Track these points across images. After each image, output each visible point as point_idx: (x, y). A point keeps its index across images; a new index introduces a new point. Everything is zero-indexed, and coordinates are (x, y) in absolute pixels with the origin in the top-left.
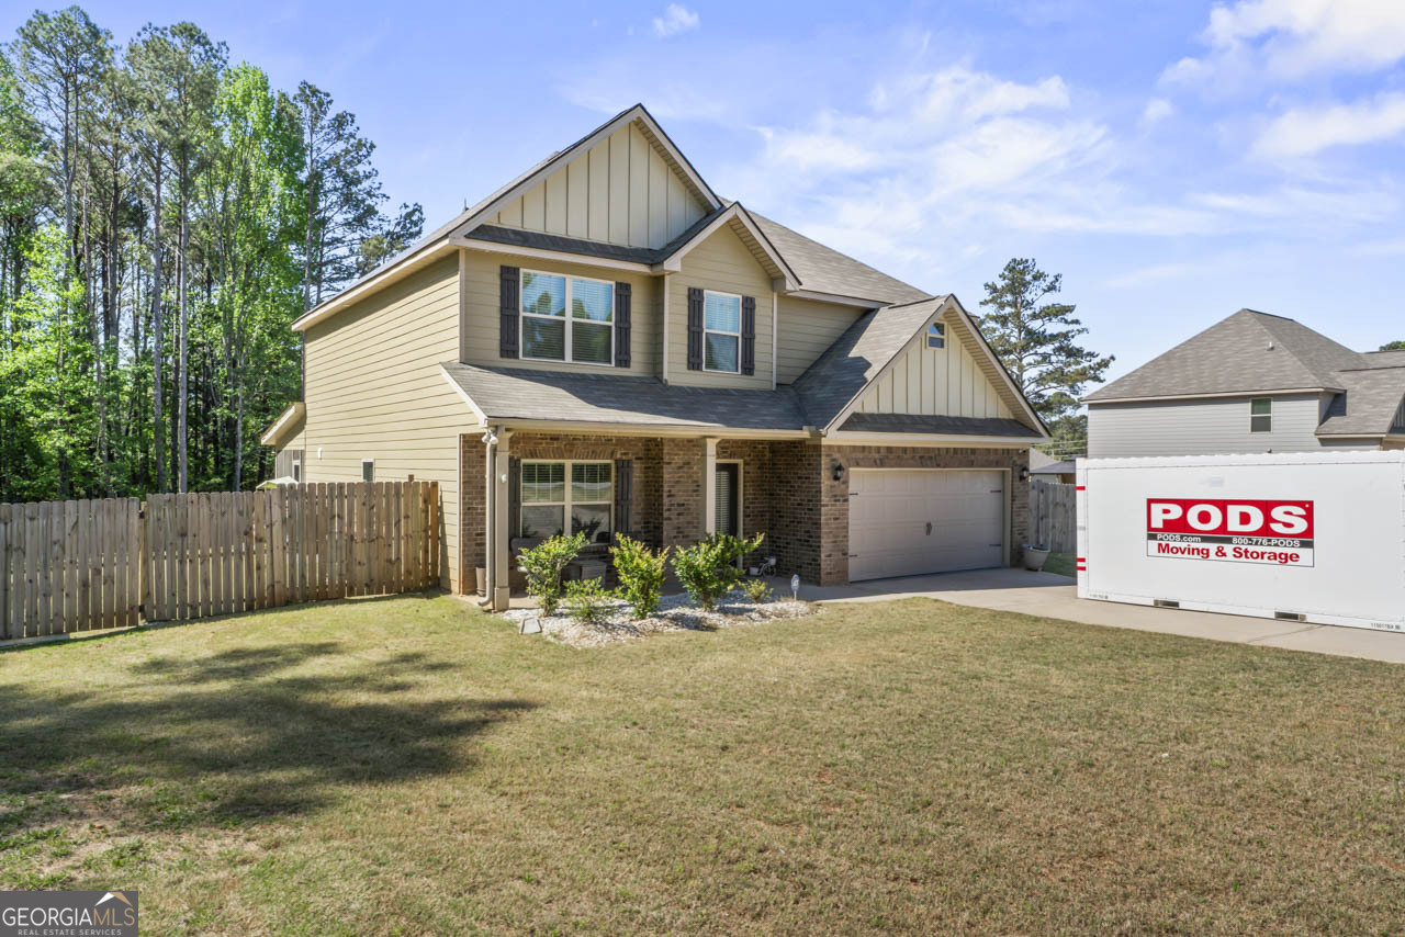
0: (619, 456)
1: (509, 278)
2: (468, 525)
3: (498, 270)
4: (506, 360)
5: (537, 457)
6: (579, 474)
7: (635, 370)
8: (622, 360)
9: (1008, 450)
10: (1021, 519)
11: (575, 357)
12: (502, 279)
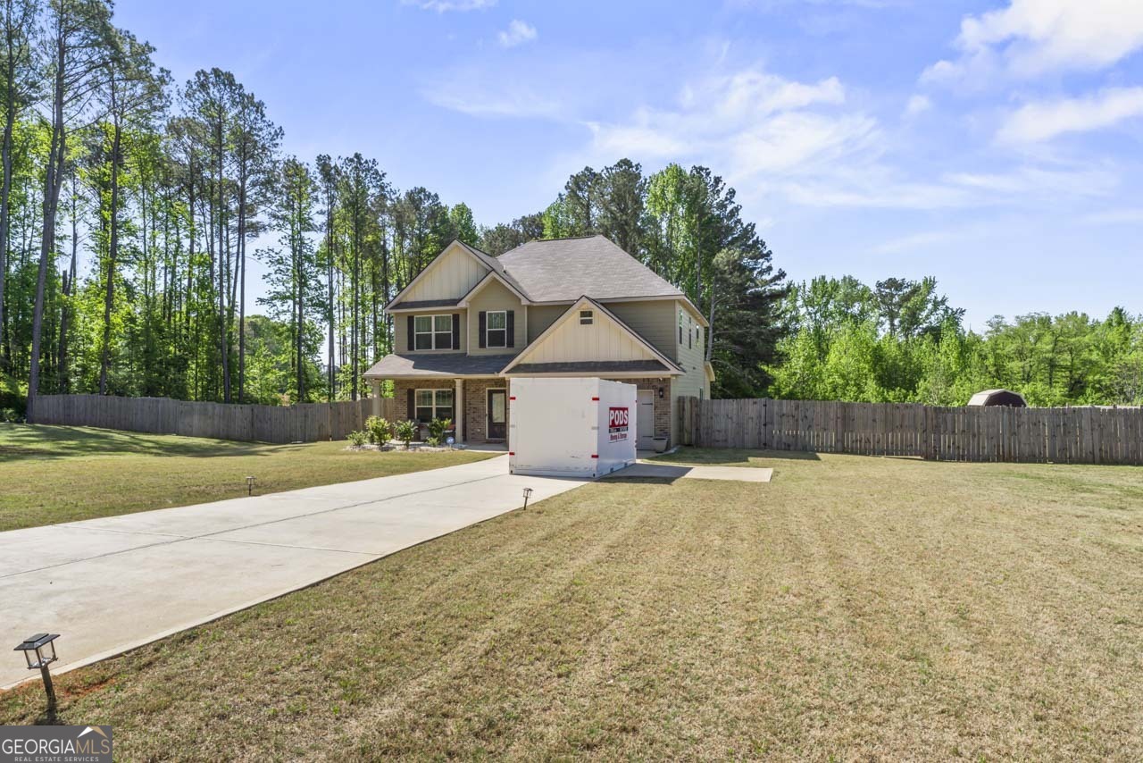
3: (407, 318)
4: (410, 352)
5: (420, 389)
6: (439, 395)
7: (461, 351)
8: (457, 346)
9: (648, 379)
10: (662, 421)
11: (436, 348)
12: (409, 320)
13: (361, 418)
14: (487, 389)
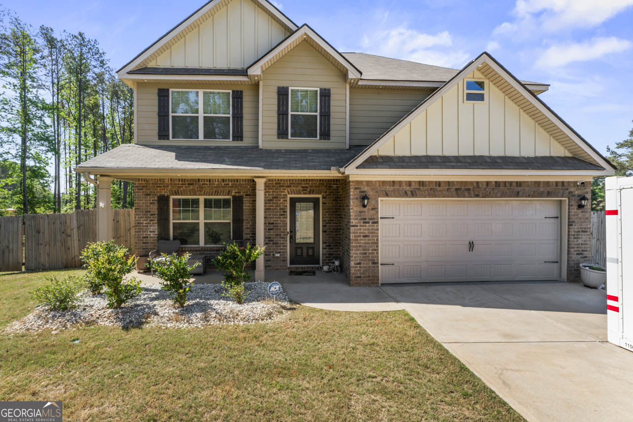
0: (233, 194)
1: (163, 94)
2: (138, 232)
3: (157, 91)
4: (162, 141)
5: (179, 195)
6: (208, 204)
7: (247, 142)
8: (238, 136)
9: (563, 183)
10: (580, 241)
11: (205, 137)
12: (159, 96)
13: (75, 237)
14: (289, 196)
